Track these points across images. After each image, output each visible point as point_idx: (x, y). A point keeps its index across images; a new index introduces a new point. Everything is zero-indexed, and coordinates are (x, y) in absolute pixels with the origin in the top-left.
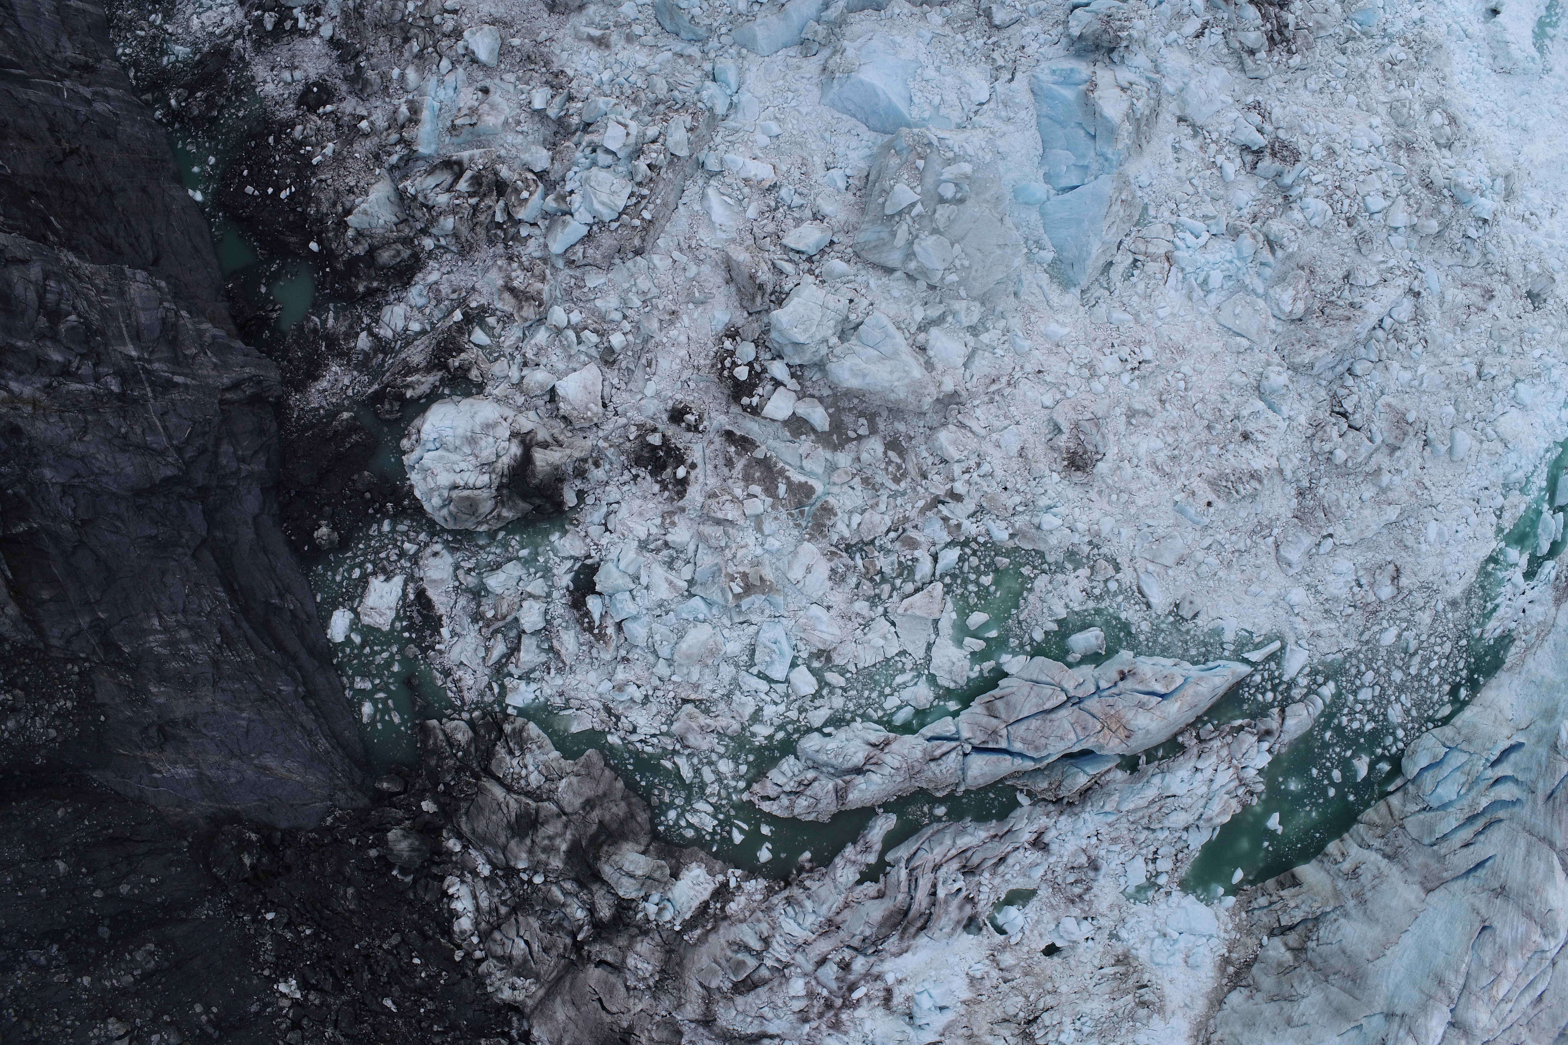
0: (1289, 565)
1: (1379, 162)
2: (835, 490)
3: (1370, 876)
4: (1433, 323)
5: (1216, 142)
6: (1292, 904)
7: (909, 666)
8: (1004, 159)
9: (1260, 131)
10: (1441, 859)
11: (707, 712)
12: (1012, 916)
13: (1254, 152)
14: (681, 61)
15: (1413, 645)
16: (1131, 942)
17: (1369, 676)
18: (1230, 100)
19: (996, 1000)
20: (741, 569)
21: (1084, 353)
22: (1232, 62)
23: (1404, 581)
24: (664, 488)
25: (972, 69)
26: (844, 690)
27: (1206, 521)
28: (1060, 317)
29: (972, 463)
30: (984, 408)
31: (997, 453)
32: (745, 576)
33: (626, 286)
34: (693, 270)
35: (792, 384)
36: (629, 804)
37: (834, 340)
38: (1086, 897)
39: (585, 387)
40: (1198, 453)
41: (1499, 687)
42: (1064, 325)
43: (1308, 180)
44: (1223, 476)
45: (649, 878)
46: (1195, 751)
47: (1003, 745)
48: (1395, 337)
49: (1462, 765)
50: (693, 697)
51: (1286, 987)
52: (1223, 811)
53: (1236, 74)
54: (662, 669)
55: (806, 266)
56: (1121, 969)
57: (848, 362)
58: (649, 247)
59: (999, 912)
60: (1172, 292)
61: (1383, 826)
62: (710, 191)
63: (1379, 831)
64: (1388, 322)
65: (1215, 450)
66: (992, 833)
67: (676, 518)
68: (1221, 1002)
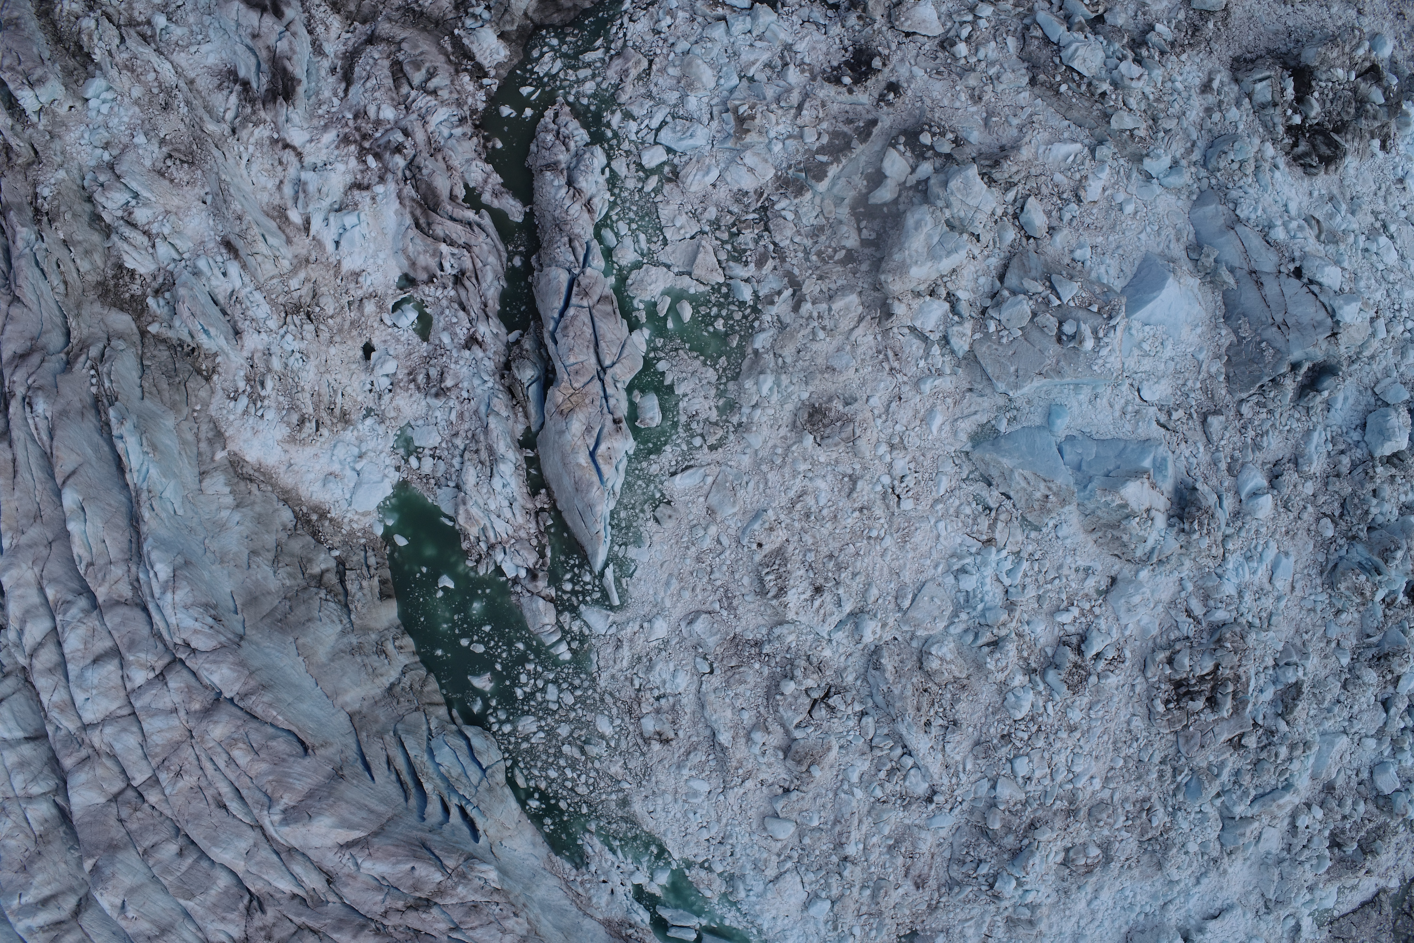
0: (690, 623)
1: (1060, 778)
2: (817, 201)
3: (376, 664)
4: (901, 814)
5: (1091, 610)
6: (365, 583)
7: (653, 247)
8: (1090, 402)
9: (1098, 656)
10: (380, 735)
11: (639, 78)
12: (410, 316)
13: (1079, 646)
14: (1189, 144)
15: (593, 750)
16: (360, 427)
17: (569, 699)
18: (1127, 633)
19: (335, 290)
20: (759, 116)
21: (913, 440)
22: (1162, 641)
23: (656, 746)
24: (834, 69)
25: (1170, 391)
26: (640, 190)
27: (745, 542)
28: (947, 428)
29: (826, 322)
30: (873, 343)
31: (832, 348)
32: (753, 118)
33: (1006, 66)
34: (1015, 122)
35: (912, 180)
36: (569, 9)
37: (947, 213)
38: (412, 386)
39: (924, 21)
40: (808, 539)
41: (534, 844)
42: (940, 429)
43: (1050, 698)
44: (785, 562)
45: (506, 10)
46: (530, 506)
47: (574, 300)
48: (893, 769)
49: (467, 777)
50: (654, 67)
51: (288, 560)
52: (469, 517)
53: (1150, 644)
54: (682, 46)
55: (1011, 210)
56: (337, 411)
57: (928, 218)
58: (1037, 90)
59: (414, 307)
60: (959, 540)
61: (421, 692)
62: (1078, 146)
63: (417, 686)
64: (909, 761)
65: (811, 557)
66: (490, 303)
67: (807, 74)
68: (286, 502)
